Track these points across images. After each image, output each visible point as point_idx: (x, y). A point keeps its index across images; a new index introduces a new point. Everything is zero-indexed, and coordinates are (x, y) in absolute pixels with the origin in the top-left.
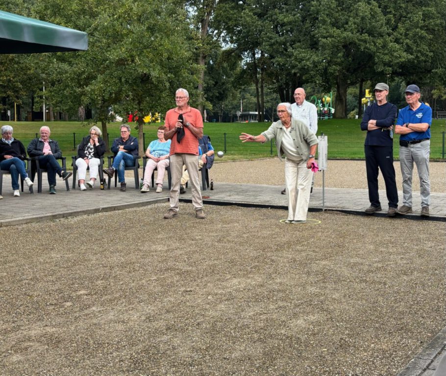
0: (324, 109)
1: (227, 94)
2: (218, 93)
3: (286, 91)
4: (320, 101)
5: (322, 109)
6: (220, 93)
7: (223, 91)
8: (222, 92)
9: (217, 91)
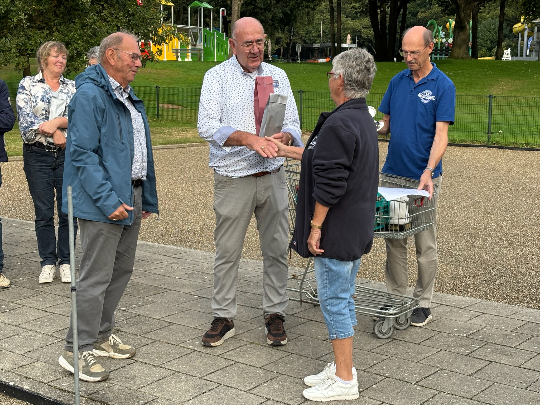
0: (447, 41)
1: (295, 17)
2: (283, 13)
3: (381, 11)
4: (440, 28)
5: (444, 40)
6: (284, 13)
7: (291, 11)
8: (289, 12)
9: (280, 11)
